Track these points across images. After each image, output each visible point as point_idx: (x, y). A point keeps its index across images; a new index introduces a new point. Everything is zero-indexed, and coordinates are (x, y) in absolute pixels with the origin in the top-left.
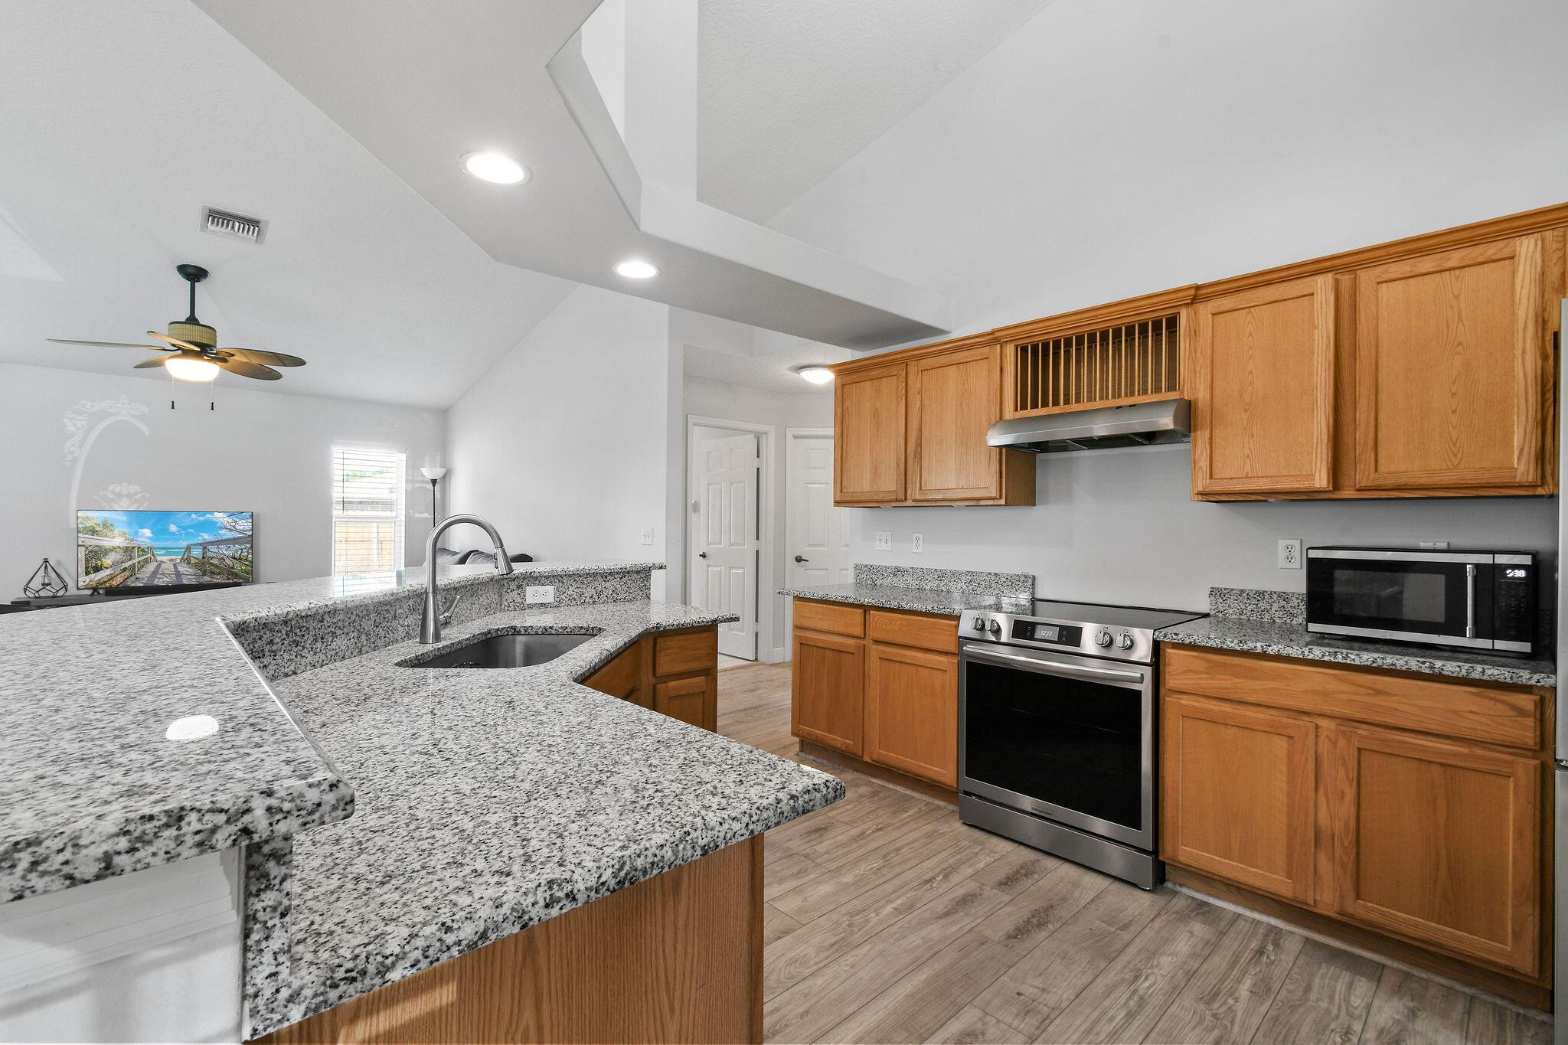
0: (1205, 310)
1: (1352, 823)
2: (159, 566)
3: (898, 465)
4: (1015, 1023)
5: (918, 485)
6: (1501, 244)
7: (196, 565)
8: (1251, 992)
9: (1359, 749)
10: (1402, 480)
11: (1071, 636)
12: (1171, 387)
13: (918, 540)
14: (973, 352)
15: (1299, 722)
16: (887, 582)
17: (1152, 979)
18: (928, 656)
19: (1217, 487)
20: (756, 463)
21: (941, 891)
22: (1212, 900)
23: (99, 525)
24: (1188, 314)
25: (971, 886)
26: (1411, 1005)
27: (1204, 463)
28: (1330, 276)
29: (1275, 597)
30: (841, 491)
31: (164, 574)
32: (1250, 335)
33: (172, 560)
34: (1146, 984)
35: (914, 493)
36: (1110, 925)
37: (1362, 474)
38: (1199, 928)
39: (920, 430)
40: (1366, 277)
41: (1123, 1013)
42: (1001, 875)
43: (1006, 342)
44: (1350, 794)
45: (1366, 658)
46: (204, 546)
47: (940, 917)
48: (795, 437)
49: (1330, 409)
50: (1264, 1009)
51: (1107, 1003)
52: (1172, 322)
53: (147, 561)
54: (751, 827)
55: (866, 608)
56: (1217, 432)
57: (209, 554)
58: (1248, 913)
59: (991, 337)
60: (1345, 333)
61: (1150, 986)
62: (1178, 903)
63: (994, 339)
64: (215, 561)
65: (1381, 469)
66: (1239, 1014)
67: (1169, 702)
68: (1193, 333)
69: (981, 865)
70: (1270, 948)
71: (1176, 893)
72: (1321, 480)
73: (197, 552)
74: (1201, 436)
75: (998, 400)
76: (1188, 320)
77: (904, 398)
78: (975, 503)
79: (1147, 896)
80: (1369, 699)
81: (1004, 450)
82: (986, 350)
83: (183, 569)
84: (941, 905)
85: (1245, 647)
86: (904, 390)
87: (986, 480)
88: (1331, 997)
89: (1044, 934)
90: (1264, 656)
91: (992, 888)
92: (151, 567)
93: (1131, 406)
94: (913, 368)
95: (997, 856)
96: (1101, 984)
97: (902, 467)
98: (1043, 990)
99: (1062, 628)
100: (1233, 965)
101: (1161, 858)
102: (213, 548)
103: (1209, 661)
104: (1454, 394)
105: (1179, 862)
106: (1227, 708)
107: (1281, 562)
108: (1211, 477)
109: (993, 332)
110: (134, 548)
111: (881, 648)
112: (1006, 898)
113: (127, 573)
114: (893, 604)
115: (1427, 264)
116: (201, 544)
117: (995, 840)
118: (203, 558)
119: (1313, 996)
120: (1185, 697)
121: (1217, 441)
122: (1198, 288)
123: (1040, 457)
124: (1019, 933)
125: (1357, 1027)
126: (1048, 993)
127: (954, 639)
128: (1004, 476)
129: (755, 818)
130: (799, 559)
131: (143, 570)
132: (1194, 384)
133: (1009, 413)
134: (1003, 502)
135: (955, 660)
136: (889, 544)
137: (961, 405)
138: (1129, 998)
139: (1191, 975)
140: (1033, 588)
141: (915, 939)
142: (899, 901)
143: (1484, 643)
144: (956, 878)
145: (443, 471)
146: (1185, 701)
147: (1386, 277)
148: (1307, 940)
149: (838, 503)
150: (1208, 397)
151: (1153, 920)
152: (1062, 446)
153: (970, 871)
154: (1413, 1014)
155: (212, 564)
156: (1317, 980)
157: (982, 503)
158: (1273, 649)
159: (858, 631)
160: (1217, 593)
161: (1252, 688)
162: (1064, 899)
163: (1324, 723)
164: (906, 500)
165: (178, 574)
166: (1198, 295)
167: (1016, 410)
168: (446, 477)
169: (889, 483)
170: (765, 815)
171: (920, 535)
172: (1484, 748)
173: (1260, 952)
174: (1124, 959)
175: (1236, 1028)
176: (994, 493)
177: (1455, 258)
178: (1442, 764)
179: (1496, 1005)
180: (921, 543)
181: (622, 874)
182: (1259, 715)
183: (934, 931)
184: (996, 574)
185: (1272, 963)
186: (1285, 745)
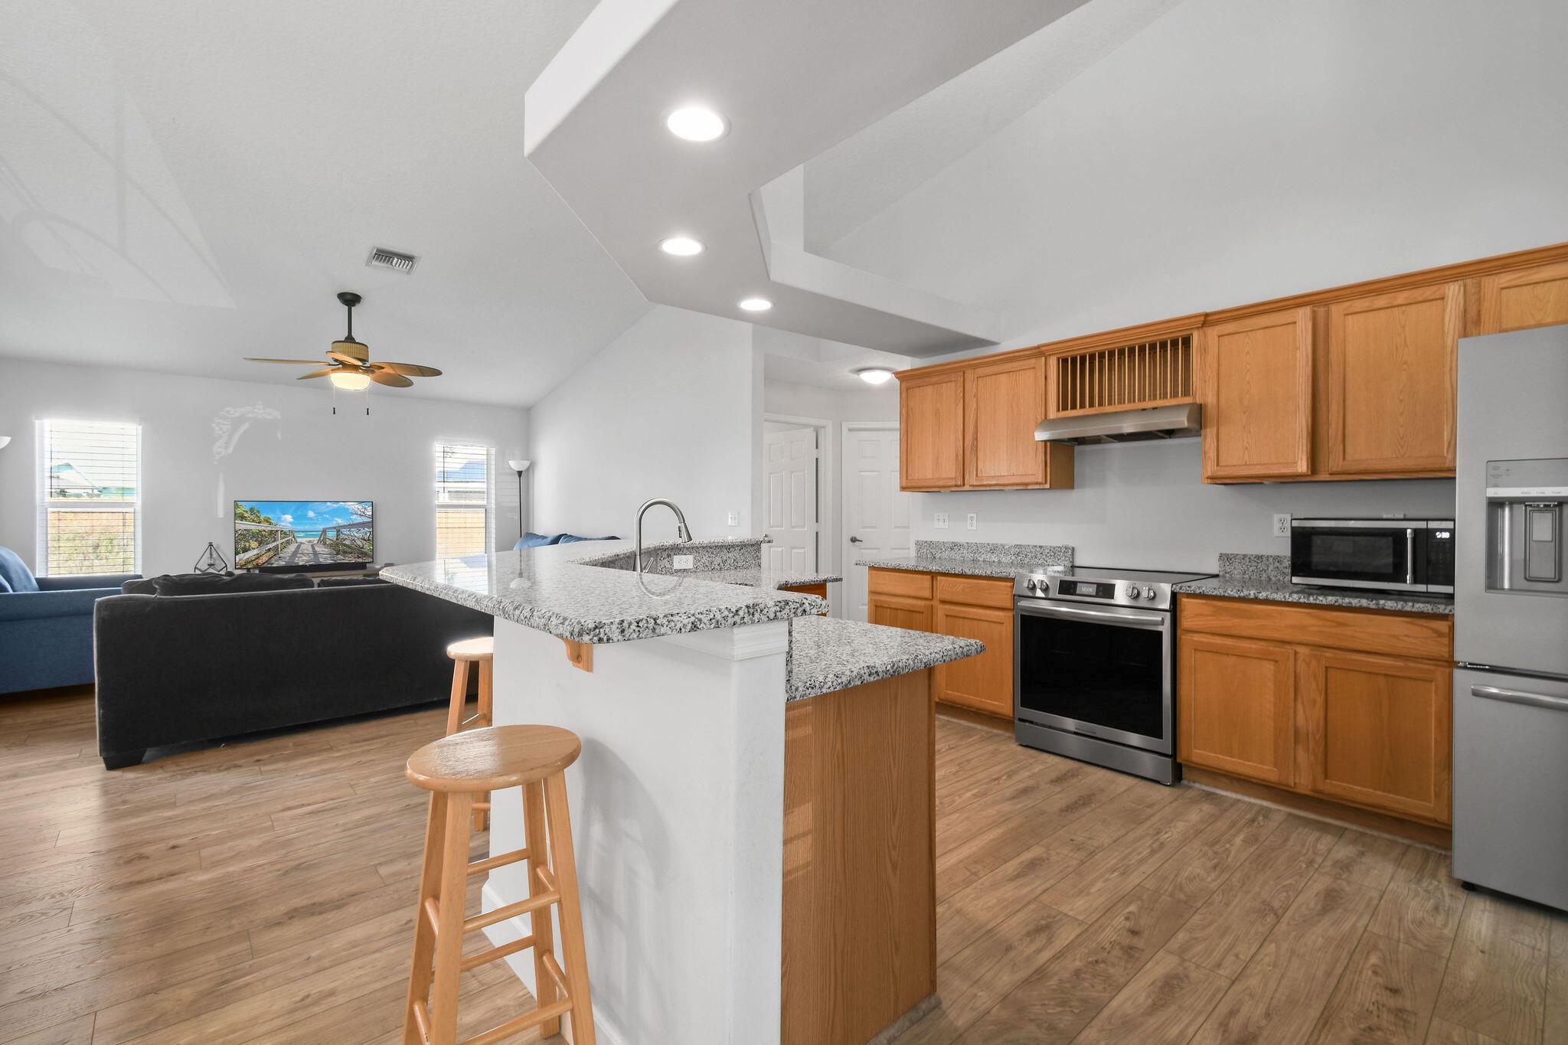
0: (1213, 332)
1: (1322, 723)
2: (299, 547)
3: (957, 456)
4: (1071, 854)
5: (975, 472)
6: (1435, 288)
7: (331, 545)
8: (1243, 841)
9: (1327, 668)
10: (1363, 467)
11: (1107, 590)
12: (1186, 393)
13: (972, 518)
14: (1021, 363)
15: (1284, 650)
16: (946, 555)
17: (1169, 834)
18: (988, 612)
19: (1222, 473)
20: (814, 454)
21: (1007, 785)
22: (1218, 791)
23: (247, 512)
24: (1199, 336)
25: (1031, 783)
26: (1362, 849)
27: (1212, 454)
28: (1308, 310)
29: (1271, 560)
30: (907, 478)
31: (302, 554)
32: (1248, 353)
33: (310, 542)
34: (1166, 836)
35: (971, 480)
36: (1139, 805)
37: (1333, 462)
38: (1207, 808)
39: (976, 427)
40: (1336, 310)
41: (1149, 850)
42: (1053, 776)
43: (1050, 355)
44: (1320, 700)
45: (1330, 600)
46: (338, 530)
47: (1008, 800)
48: (850, 430)
49: (1308, 412)
50: (1252, 850)
51: (1138, 844)
52: (1187, 341)
53: (288, 542)
54: (944, 658)
55: (933, 575)
56: (1223, 430)
57: (342, 536)
58: (1246, 799)
59: (1037, 350)
60: (1321, 352)
61: (1168, 838)
62: (1190, 794)
63: (1039, 352)
64: (347, 542)
65: (1348, 457)
66: (1233, 853)
67: (1185, 639)
68: (1203, 351)
69: (1037, 770)
70: (1261, 818)
71: (1190, 787)
72: (1302, 467)
73: (332, 535)
74: (1210, 433)
75: (1043, 403)
76: (1199, 339)
77: (962, 400)
78: (1024, 487)
79: (1167, 789)
80: (1334, 630)
81: (1048, 444)
82: (1033, 361)
83: (319, 549)
84: (1008, 793)
85: (1242, 594)
86: (962, 395)
87: (1033, 468)
88: (1303, 845)
89: (1088, 809)
90: (1256, 601)
91: (1046, 784)
92: (292, 548)
93: (1153, 409)
94: (969, 375)
95: (1048, 765)
96: (1131, 836)
97: (961, 458)
98: (1090, 838)
99: (1099, 585)
100: (1230, 828)
101: (1178, 760)
102: (345, 531)
103: (1214, 606)
104: (1401, 401)
105: (1192, 762)
106: (1229, 642)
107: (1276, 532)
108: (1218, 465)
109: (1038, 347)
110: (277, 531)
111: (947, 607)
112: (1059, 789)
113: (271, 553)
114: (958, 570)
115: (1381, 301)
116: (335, 528)
117: (1045, 755)
118: (337, 539)
119: (1290, 844)
120: (1196, 635)
121: (1222, 436)
122: (1207, 315)
123: (1078, 449)
124: (1069, 809)
125: (1319, 860)
126: (1094, 839)
127: (1009, 597)
128: (1048, 465)
129: (945, 654)
130: (854, 540)
131: (286, 550)
132: (1204, 391)
133: (1053, 414)
134: (1048, 486)
135: (1010, 614)
136: (947, 523)
137: (1012, 407)
138: (1153, 843)
139: (1198, 833)
140: (1073, 558)
141: (992, 811)
142: (976, 791)
143: (1421, 588)
144: (1017, 778)
145: (526, 464)
146: (1196, 637)
147: (1351, 310)
148: (1290, 814)
149: (903, 489)
150: (1215, 401)
151: (1172, 802)
152: (1096, 440)
153: (1028, 774)
154: (1362, 854)
155: (345, 545)
156: (1294, 835)
157: (1030, 487)
158: (1263, 595)
159: (927, 594)
160: (1225, 558)
161: (1246, 626)
162: (1102, 790)
163: (1301, 650)
164: (964, 485)
165: (315, 554)
166: (1207, 320)
167: (1059, 410)
168: (531, 467)
169: (949, 471)
170: (950, 653)
171: (975, 515)
172: (1414, 662)
173: (1253, 820)
174: (1149, 823)
175: (1230, 859)
176: (1040, 479)
177: (1401, 297)
178: (1386, 675)
179: (1426, 850)
180: (974, 522)
181: (895, 668)
182: (1253, 646)
183: (1006, 807)
184: (1040, 547)
185: (1261, 826)
186: (1272, 667)
